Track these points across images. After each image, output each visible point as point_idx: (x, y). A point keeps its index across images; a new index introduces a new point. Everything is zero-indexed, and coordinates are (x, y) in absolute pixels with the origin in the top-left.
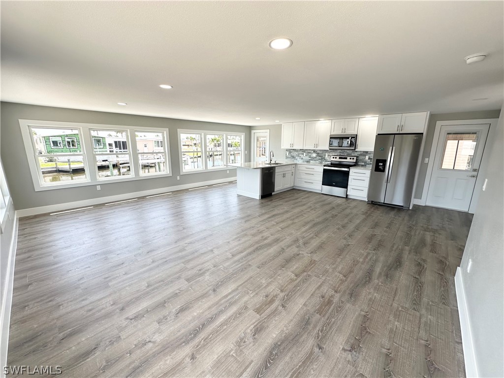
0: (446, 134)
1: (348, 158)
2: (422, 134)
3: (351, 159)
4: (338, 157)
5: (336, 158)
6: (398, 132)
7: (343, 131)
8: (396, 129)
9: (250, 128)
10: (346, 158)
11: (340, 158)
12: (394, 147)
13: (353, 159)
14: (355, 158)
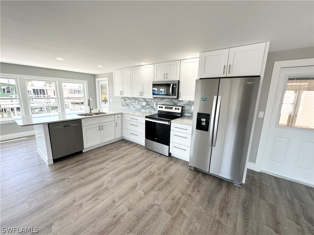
0: (287, 79)
1: (174, 108)
2: (259, 76)
3: (176, 109)
4: (164, 106)
5: (162, 107)
6: (224, 76)
7: (165, 77)
8: (222, 71)
9: (94, 76)
10: (172, 108)
11: (166, 108)
12: (219, 97)
13: (178, 109)
14: (180, 108)
